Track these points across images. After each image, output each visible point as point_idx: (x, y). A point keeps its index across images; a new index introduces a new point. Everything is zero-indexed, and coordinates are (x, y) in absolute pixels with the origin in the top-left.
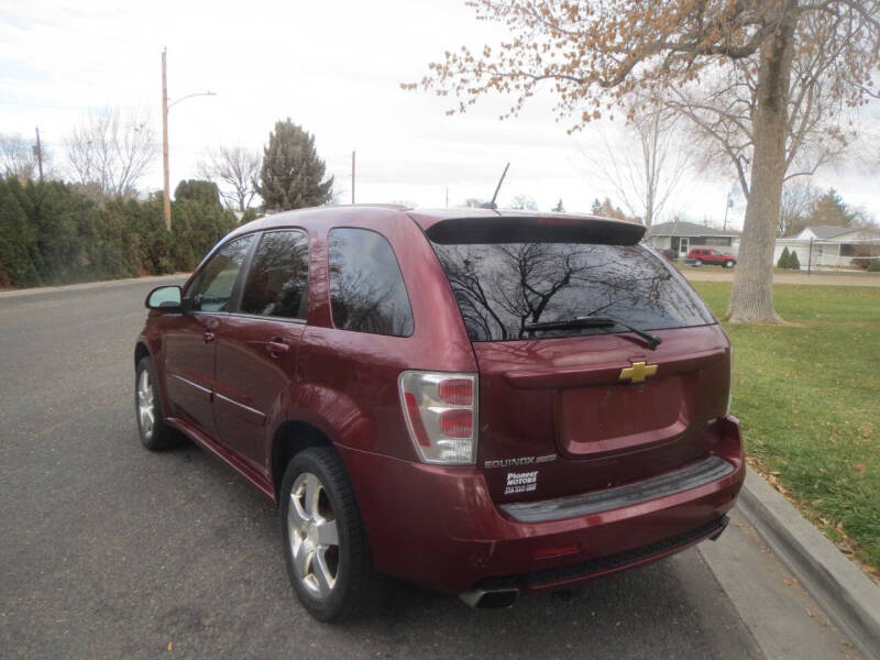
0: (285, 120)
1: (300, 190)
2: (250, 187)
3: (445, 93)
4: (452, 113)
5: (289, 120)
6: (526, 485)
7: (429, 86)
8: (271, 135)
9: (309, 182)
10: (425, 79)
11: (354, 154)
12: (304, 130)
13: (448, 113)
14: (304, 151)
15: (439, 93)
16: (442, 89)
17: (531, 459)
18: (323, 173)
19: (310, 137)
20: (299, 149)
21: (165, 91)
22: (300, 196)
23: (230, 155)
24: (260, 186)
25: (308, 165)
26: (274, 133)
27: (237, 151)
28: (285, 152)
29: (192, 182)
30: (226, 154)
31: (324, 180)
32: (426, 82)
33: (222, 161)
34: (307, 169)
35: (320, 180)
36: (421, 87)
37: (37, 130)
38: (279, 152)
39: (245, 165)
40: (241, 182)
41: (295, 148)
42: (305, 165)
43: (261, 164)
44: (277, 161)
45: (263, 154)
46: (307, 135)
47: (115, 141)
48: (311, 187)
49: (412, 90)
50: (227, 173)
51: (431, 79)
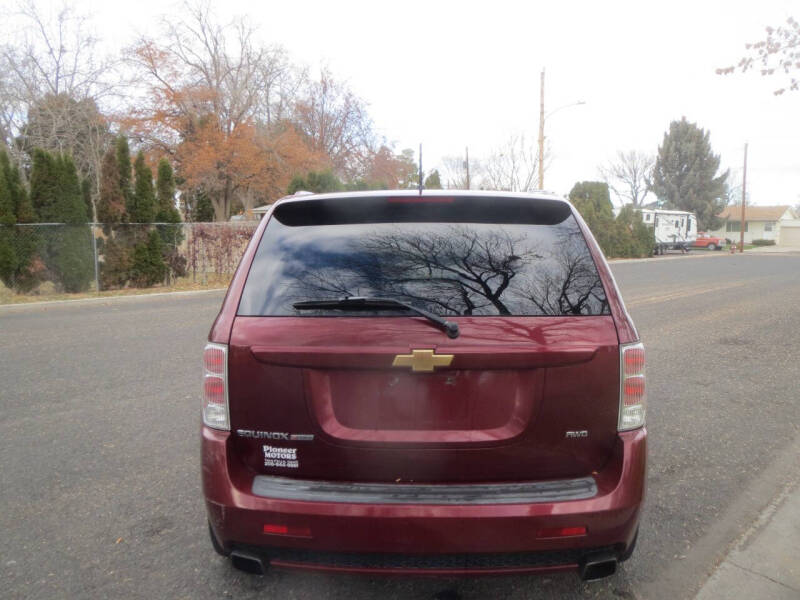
0: (680, 119)
1: (692, 186)
2: (644, 185)
3: (771, 72)
4: (781, 92)
5: (684, 118)
6: (286, 460)
7: (749, 67)
8: (666, 133)
9: (701, 177)
10: (744, 61)
11: (746, 145)
12: (699, 127)
13: (776, 94)
14: (697, 147)
15: (764, 73)
16: (767, 68)
17: (284, 435)
18: (717, 168)
19: (705, 133)
20: (693, 145)
21: (542, 105)
22: (691, 191)
23: (625, 157)
24: (652, 183)
25: (701, 160)
26: (668, 133)
27: (633, 153)
28: (677, 150)
29: (586, 183)
30: (622, 156)
31: (718, 175)
32: (745, 63)
33: (618, 163)
34: (701, 165)
35: (714, 174)
36: (738, 70)
37: (467, 149)
38: (672, 149)
39: (640, 166)
40: (635, 181)
41: (688, 145)
42: (697, 162)
43: (654, 163)
44: (669, 159)
45: (657, 154)
46: (702, 131)
47: (522, 153)
48: (704, 182)
49: (729, 74)
50: (622, 173)
51: (751, 60)
